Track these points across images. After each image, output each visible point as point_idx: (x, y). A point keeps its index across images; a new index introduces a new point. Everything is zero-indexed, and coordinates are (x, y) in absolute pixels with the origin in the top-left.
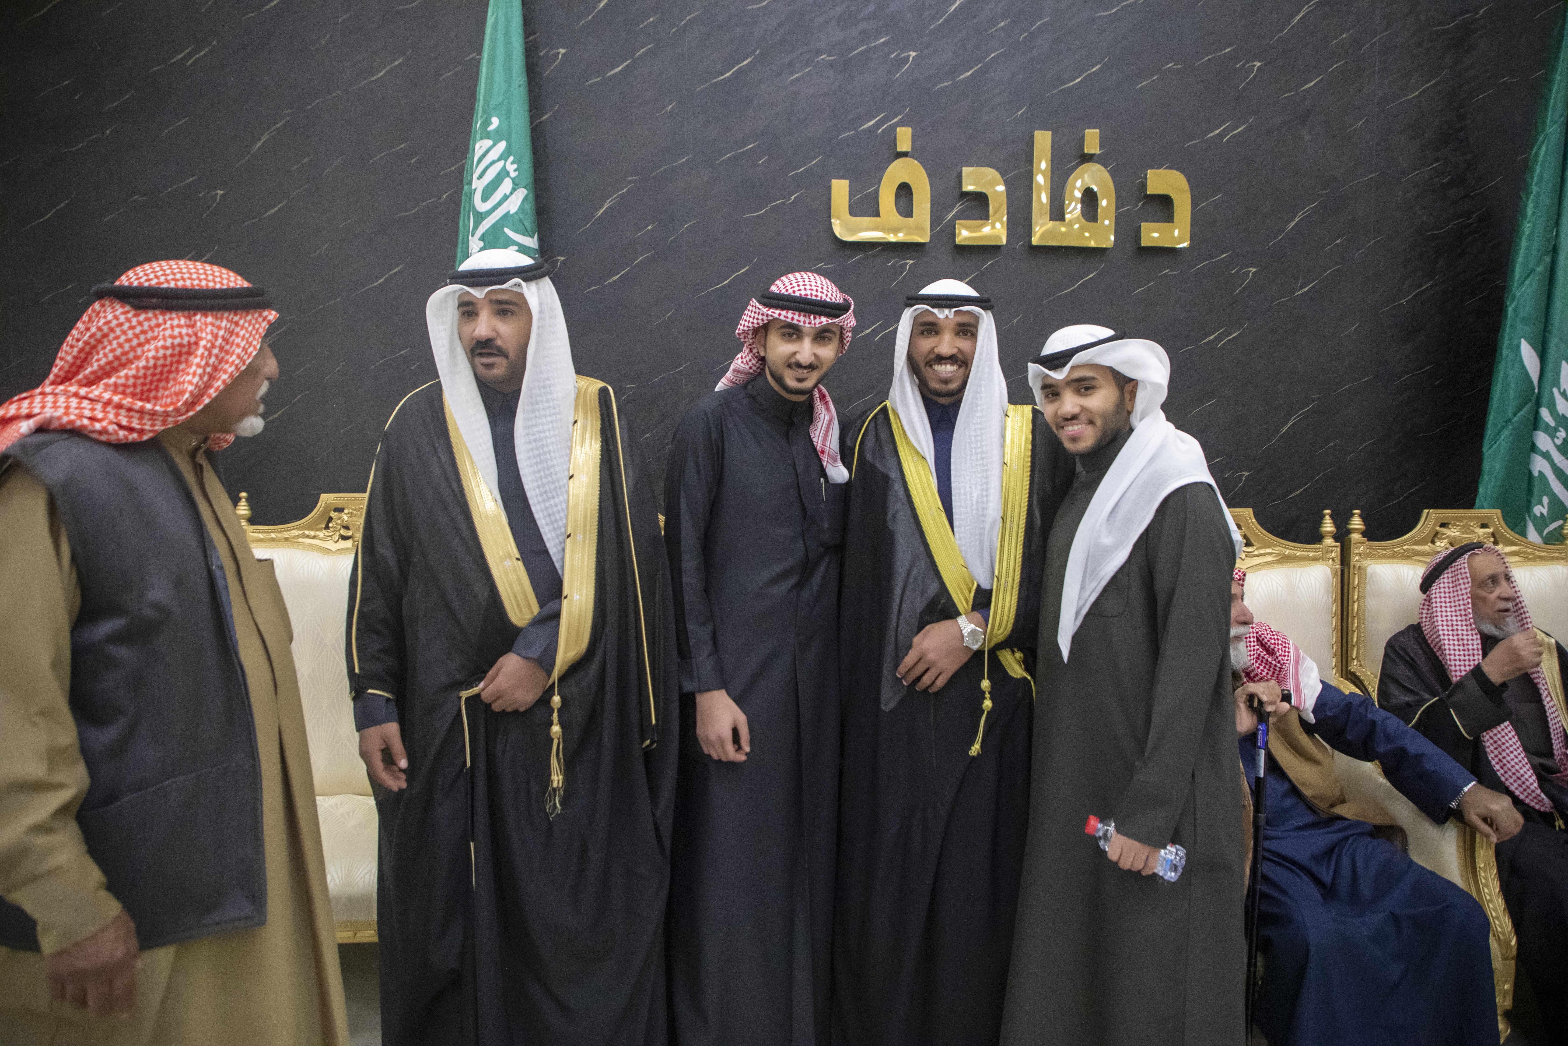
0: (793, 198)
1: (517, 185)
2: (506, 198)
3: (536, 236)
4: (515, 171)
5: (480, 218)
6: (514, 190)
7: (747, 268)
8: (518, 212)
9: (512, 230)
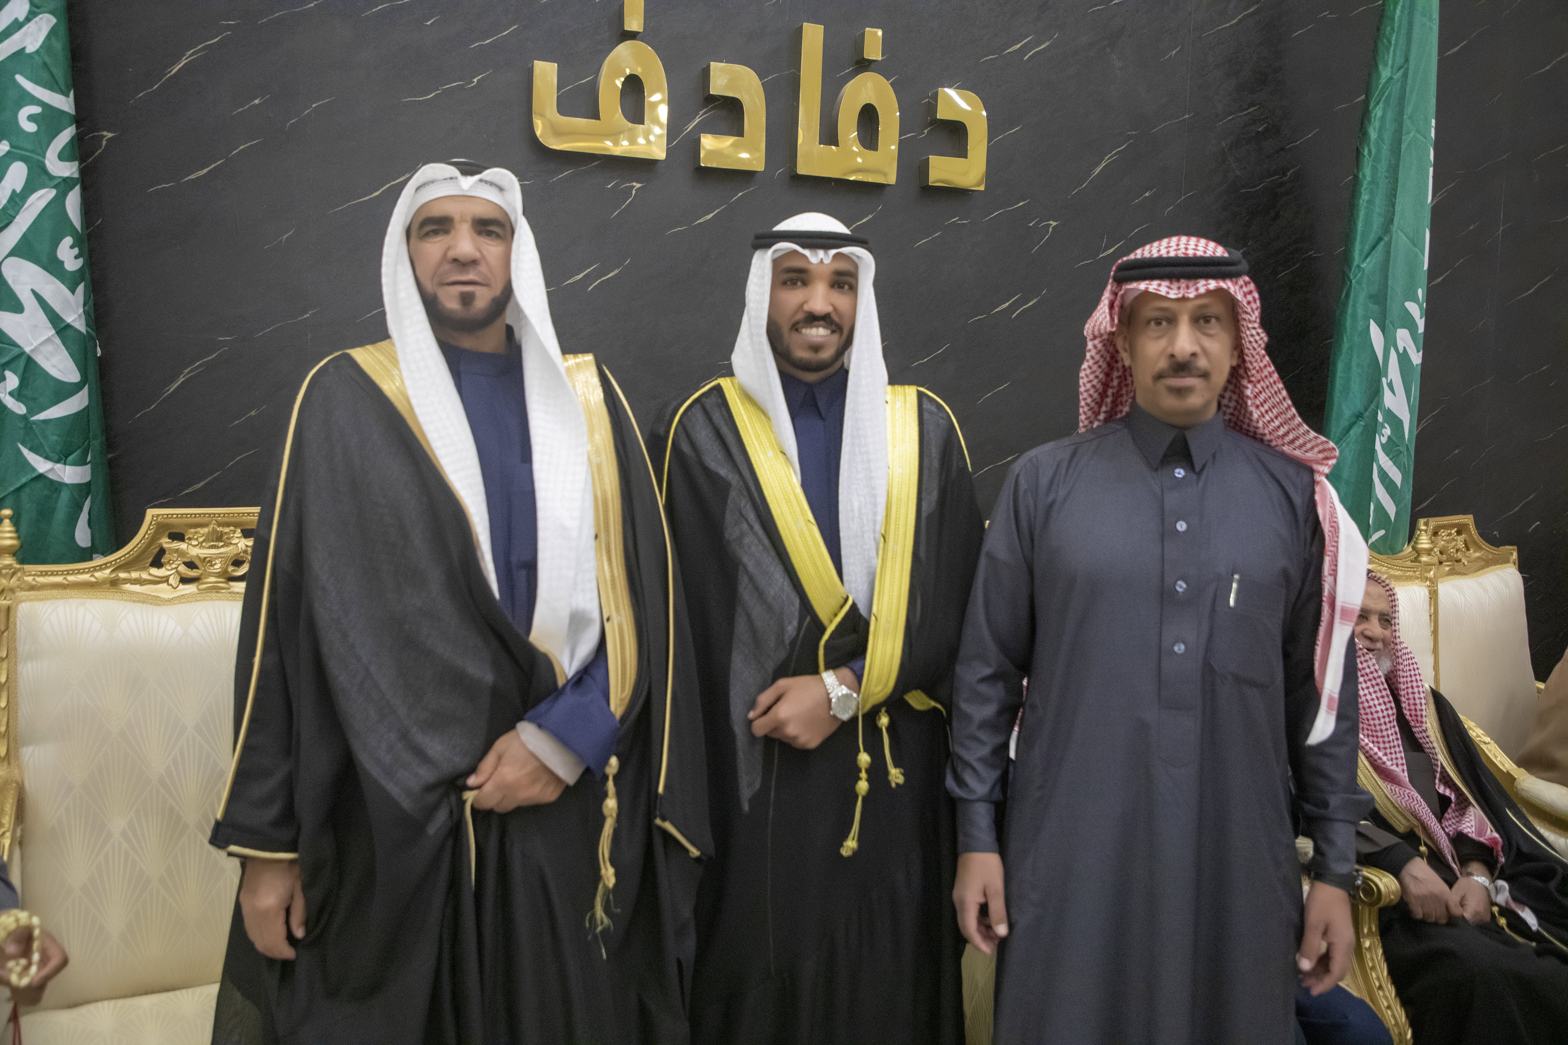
0: (477, 79)
1: (37, 7)
2: (17, 26)
3: (71, 94)
6: (32, 15)
8: (41, 50)
9: (31, 80)
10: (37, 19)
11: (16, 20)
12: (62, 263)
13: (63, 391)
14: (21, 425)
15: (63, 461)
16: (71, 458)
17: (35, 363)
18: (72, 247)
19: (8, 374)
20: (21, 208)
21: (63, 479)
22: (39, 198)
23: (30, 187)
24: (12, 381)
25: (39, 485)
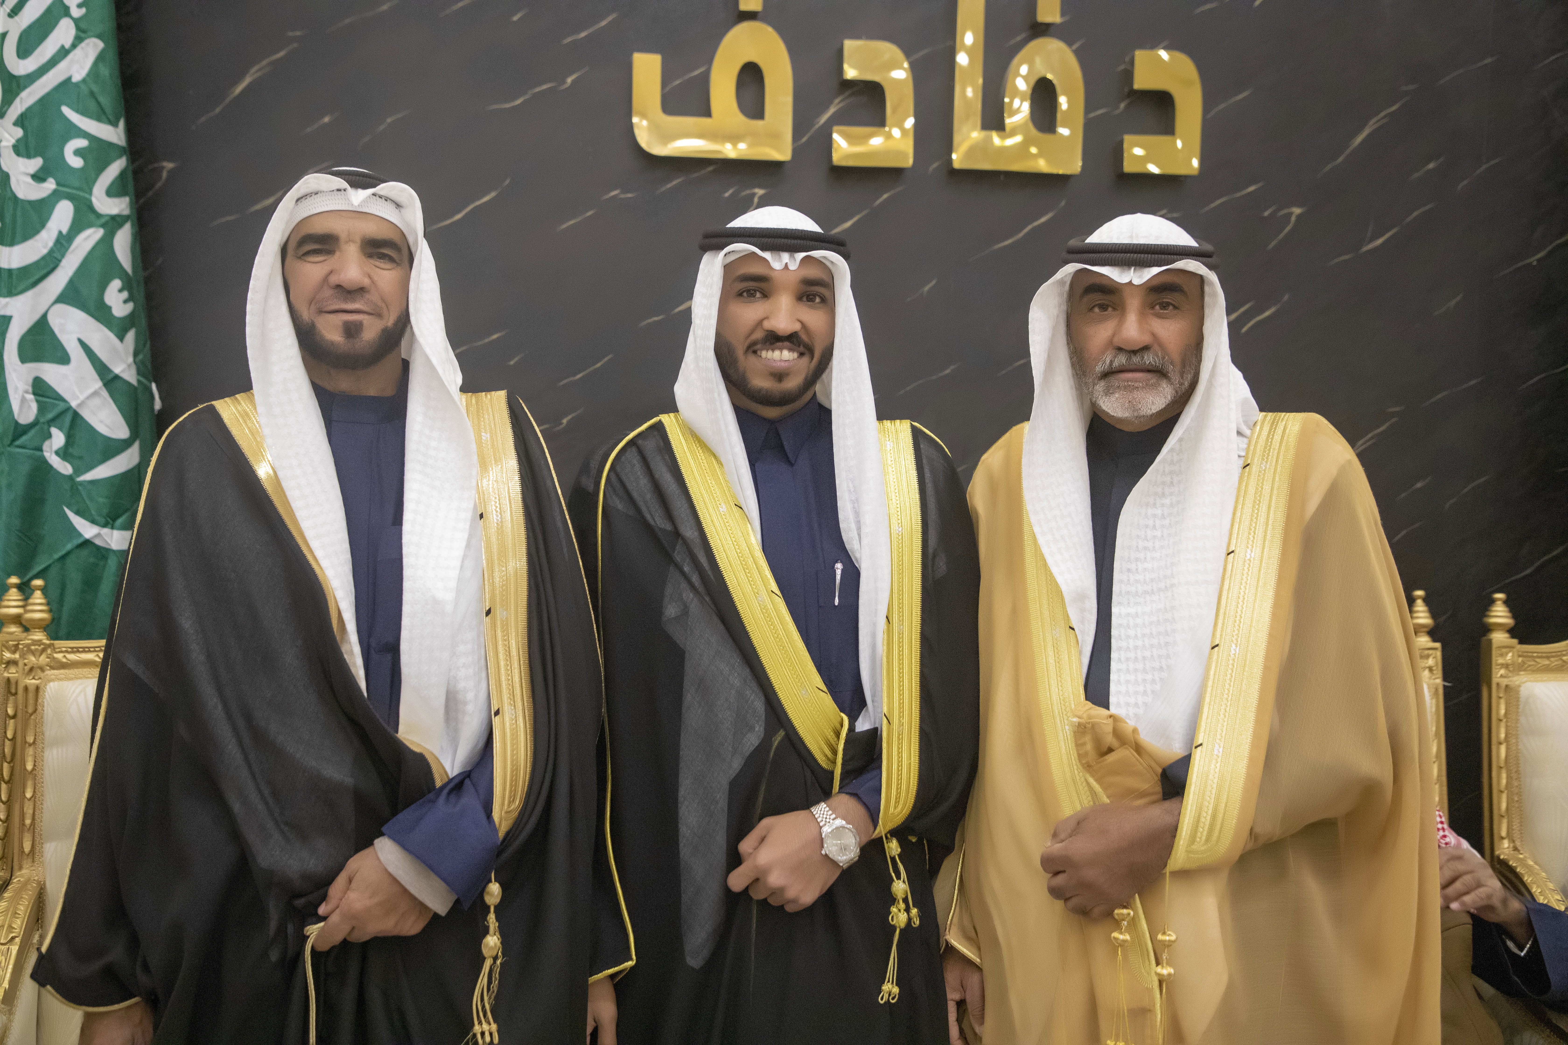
0: (569, 80)
1: (84, 31)
2: (63, 53)
3: (122, 124)
4: (80, 6)
5: (14, 85)
6: (78, 40)
7: (493, 194)
8: (88, 79)
9: (77, 111)
10: (83, 45)
11: (63, 47)
12: (110, 308)
13: (113, 448)
14: (67, 486)
15: (110, 526)
16: (119, 522)
17: (82, 418)
18: (120, 291)
19: (54, 431)
20: (67, 249)
21: (110, 545)
22: (86, 239)
23: (77, 227)
24: (58, 438)
25: (85, 552)
